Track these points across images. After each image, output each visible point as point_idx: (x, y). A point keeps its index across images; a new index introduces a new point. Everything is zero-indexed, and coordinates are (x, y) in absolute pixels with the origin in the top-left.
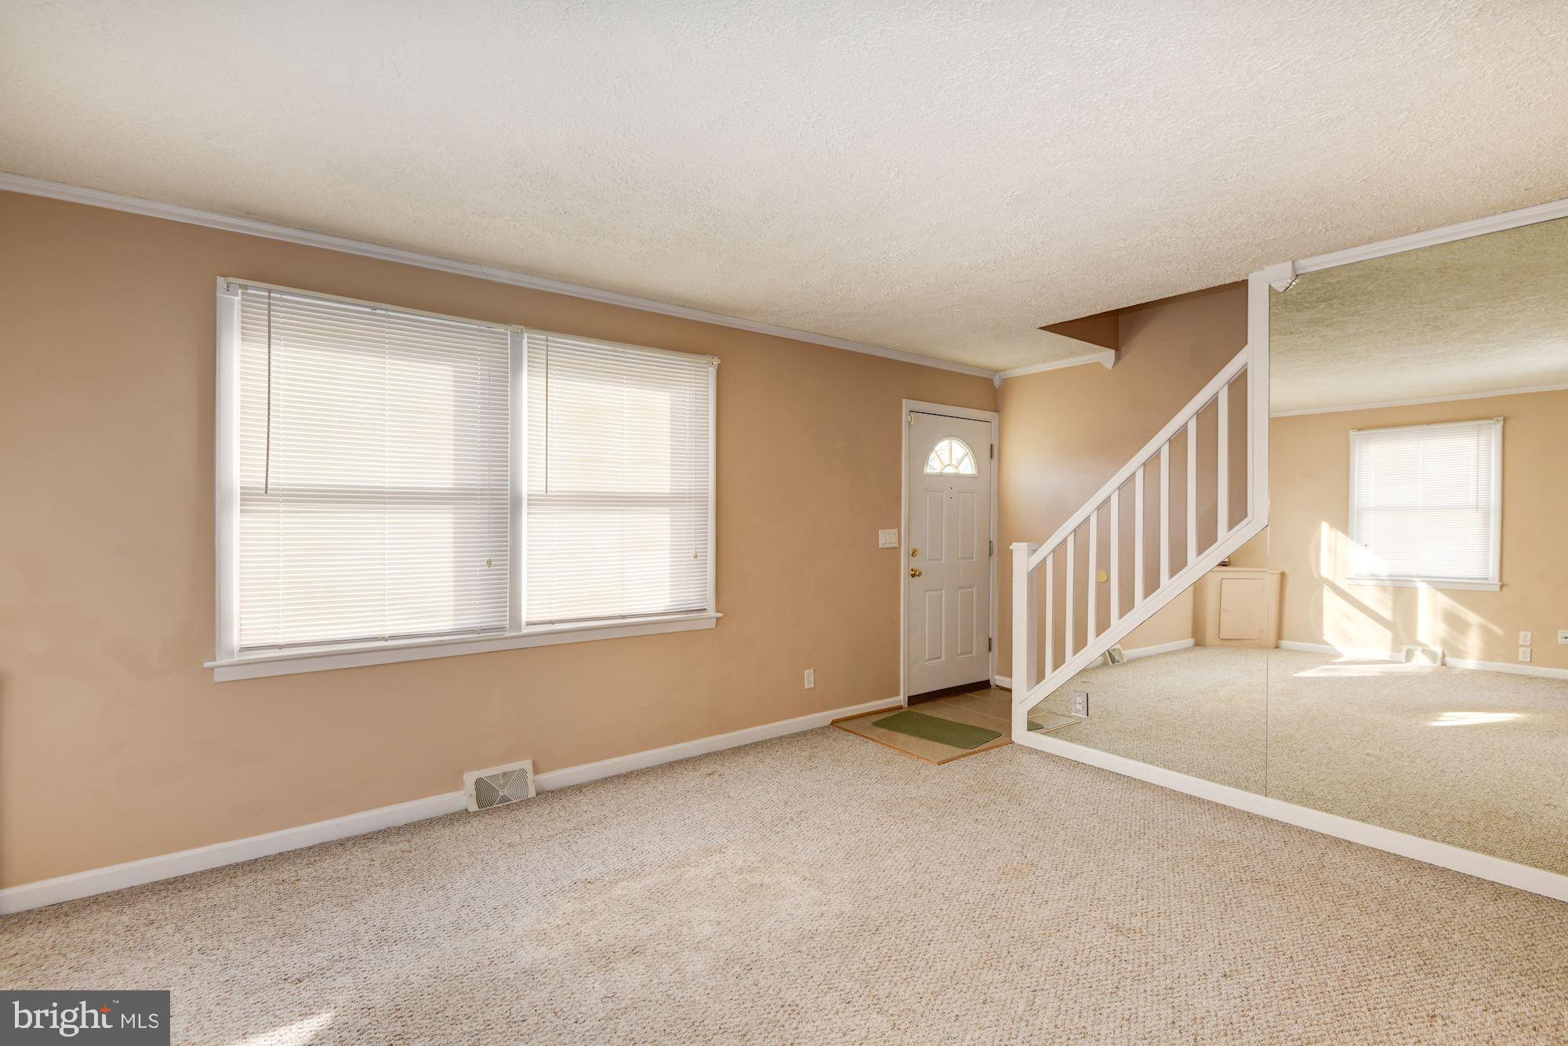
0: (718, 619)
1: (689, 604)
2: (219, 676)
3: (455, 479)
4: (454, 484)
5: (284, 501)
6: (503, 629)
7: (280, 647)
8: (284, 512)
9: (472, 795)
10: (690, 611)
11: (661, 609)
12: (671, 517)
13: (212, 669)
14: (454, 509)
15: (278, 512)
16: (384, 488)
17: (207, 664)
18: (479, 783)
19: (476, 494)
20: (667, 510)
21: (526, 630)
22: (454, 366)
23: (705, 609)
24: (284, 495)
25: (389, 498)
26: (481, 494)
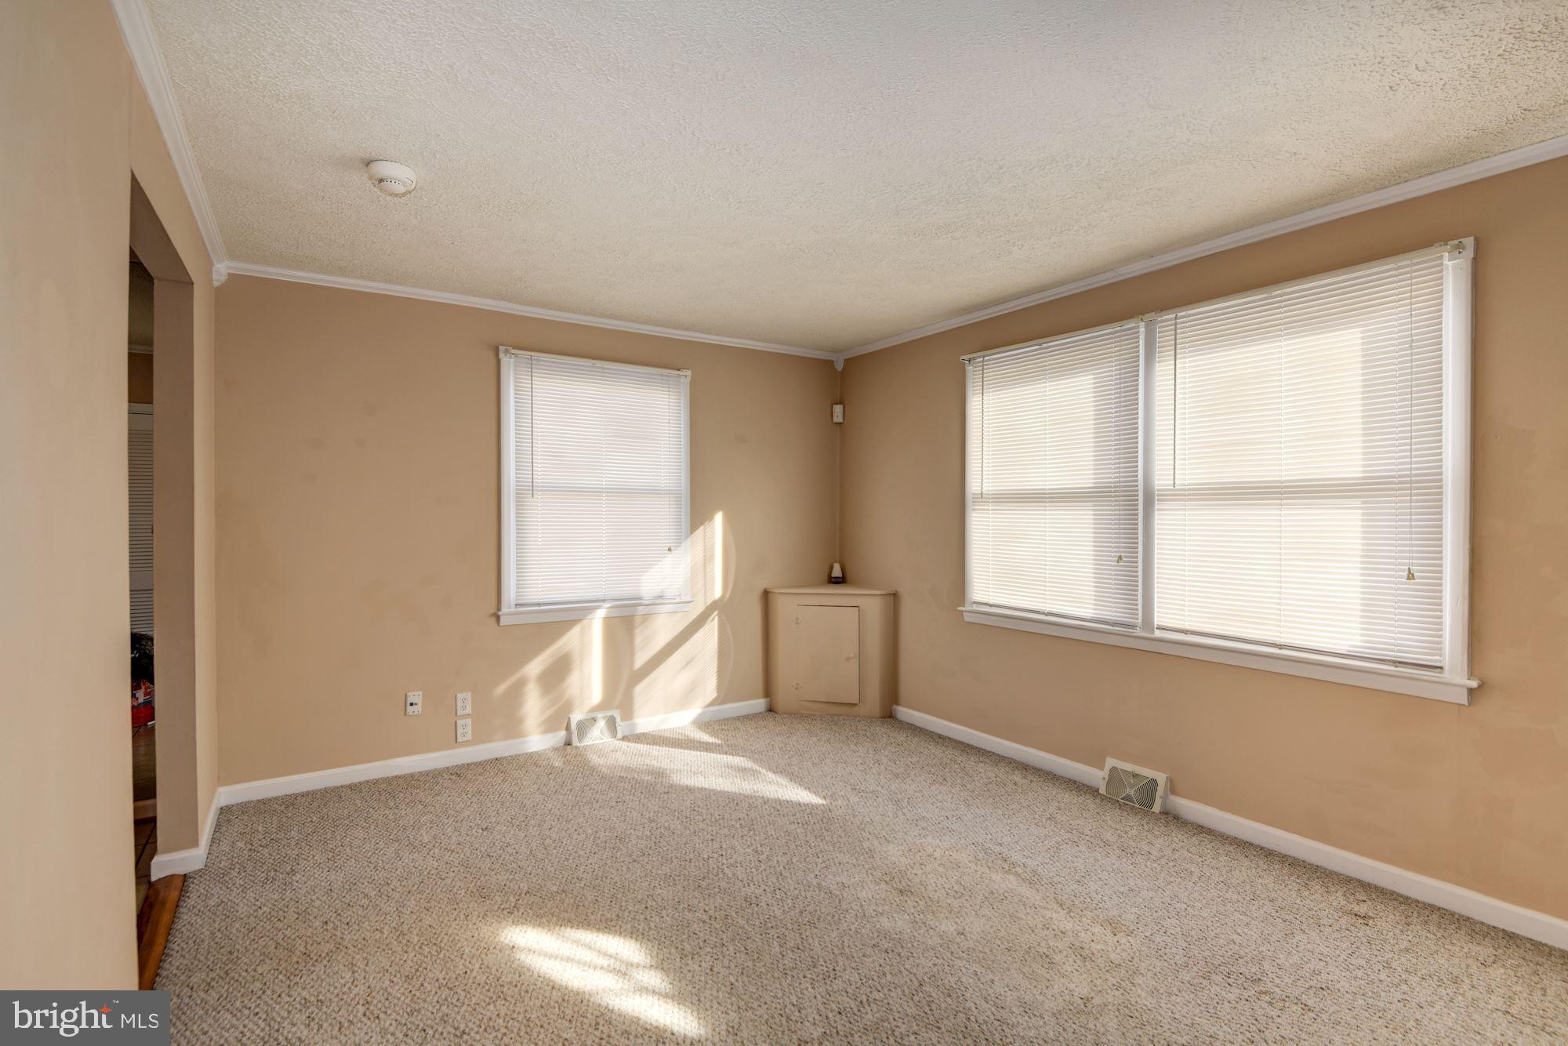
0: (1471, 691)
1: (1399, 651)
2: (968, 618)
3: (1094, 479)
4: (1095, 483)
5: (992, 502)
6: (1133, 626)
7: (991, 605)
8: (992, 510)
9: (1104, 778)
10: (1400, 662)
11: (1342, 648)
12: (1364, 514)
13: (963, 611)
14: (1094, 506)
15: (988, 510)
16: (1045, 489)
17: (959, 608)
18: (1113, 770)
19: (1110, 492)
20: (1356, 503)
21: (1158, 634)
22: (1094, 374)
23: (1441, 668)
24: (992, 498)
25: (1049, 498)
26: (1115, 492)
